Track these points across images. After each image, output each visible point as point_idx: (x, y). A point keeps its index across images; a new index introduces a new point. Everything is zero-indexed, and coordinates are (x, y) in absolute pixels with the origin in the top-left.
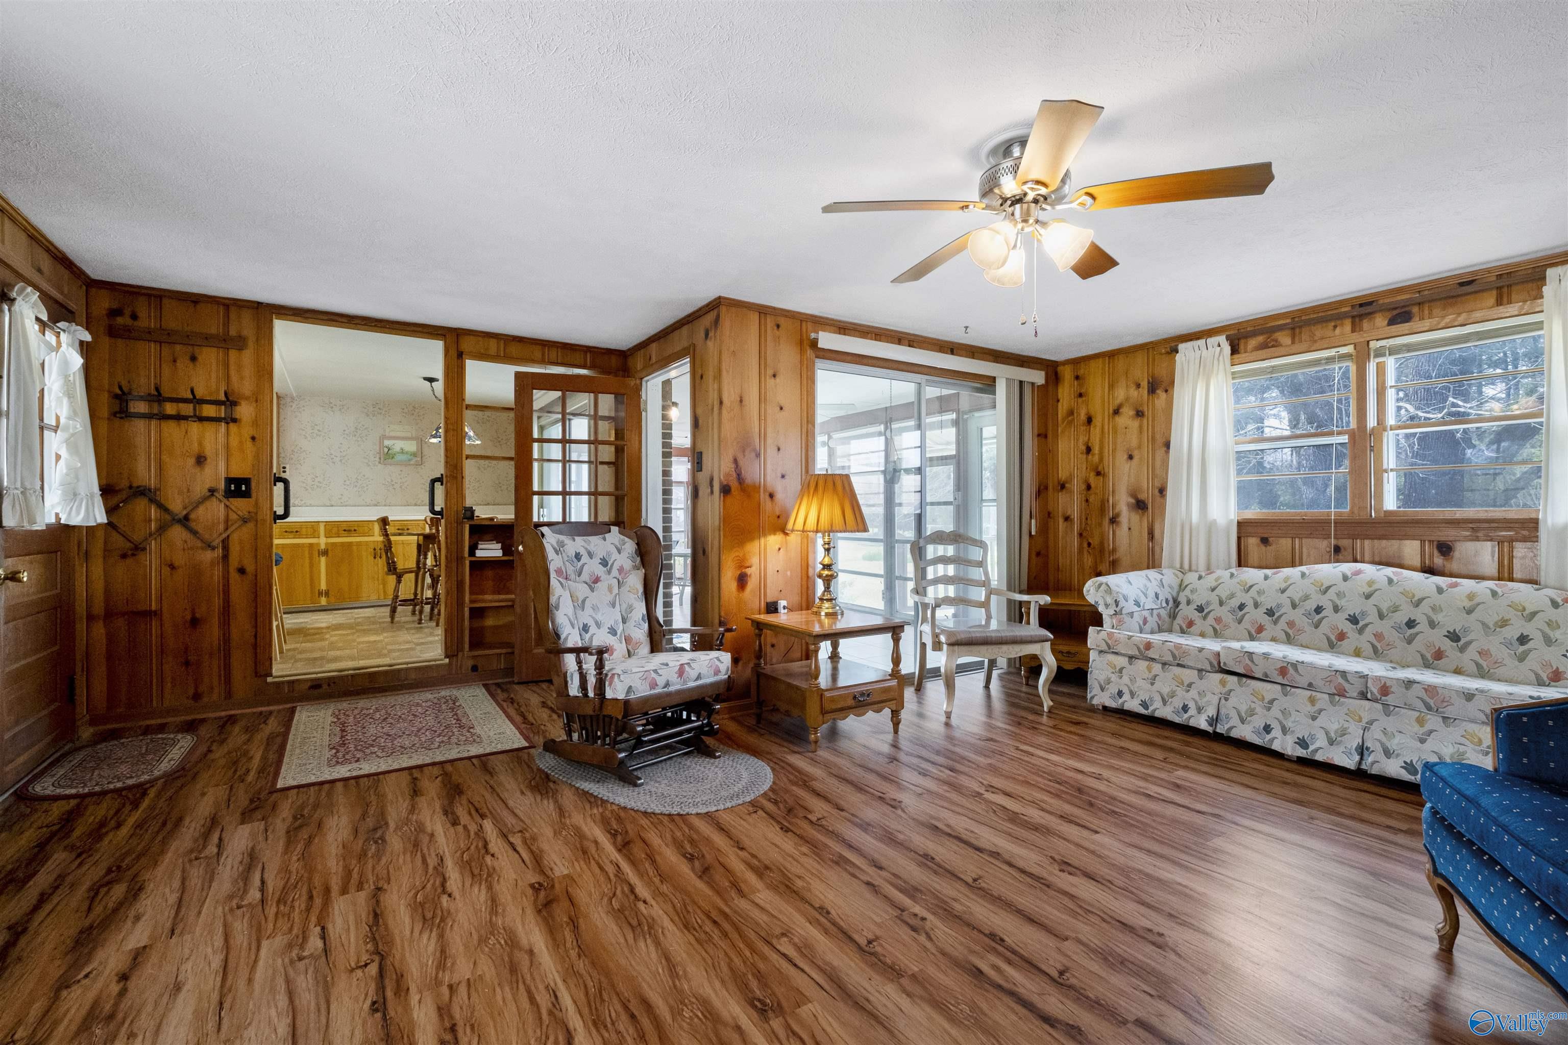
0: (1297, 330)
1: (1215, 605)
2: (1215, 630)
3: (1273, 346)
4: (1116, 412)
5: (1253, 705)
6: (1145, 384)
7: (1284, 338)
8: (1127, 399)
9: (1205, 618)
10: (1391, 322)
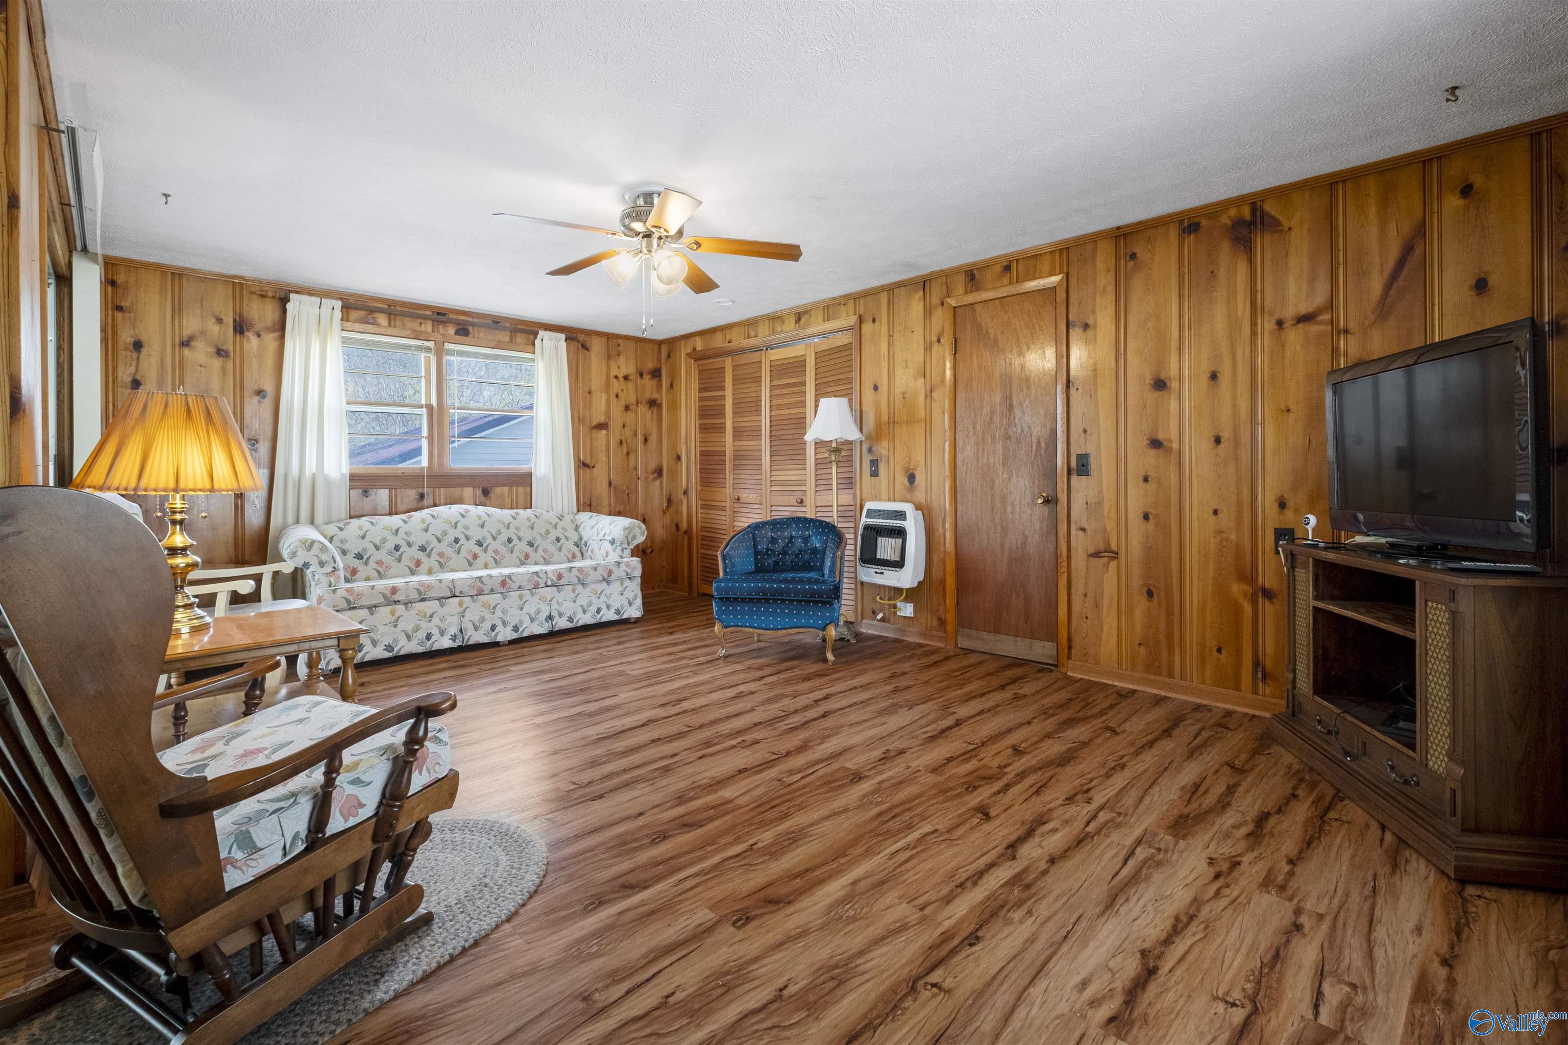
0: (392, 317)
1: (371, 550)
2: (379, 572)
3: (372, 324)
4: (186, 343)
5: (483, 614)
6: (229, 320)
7: (382, 320)
8: (203, 333)
9: (366, 563)
10: (457, 333)
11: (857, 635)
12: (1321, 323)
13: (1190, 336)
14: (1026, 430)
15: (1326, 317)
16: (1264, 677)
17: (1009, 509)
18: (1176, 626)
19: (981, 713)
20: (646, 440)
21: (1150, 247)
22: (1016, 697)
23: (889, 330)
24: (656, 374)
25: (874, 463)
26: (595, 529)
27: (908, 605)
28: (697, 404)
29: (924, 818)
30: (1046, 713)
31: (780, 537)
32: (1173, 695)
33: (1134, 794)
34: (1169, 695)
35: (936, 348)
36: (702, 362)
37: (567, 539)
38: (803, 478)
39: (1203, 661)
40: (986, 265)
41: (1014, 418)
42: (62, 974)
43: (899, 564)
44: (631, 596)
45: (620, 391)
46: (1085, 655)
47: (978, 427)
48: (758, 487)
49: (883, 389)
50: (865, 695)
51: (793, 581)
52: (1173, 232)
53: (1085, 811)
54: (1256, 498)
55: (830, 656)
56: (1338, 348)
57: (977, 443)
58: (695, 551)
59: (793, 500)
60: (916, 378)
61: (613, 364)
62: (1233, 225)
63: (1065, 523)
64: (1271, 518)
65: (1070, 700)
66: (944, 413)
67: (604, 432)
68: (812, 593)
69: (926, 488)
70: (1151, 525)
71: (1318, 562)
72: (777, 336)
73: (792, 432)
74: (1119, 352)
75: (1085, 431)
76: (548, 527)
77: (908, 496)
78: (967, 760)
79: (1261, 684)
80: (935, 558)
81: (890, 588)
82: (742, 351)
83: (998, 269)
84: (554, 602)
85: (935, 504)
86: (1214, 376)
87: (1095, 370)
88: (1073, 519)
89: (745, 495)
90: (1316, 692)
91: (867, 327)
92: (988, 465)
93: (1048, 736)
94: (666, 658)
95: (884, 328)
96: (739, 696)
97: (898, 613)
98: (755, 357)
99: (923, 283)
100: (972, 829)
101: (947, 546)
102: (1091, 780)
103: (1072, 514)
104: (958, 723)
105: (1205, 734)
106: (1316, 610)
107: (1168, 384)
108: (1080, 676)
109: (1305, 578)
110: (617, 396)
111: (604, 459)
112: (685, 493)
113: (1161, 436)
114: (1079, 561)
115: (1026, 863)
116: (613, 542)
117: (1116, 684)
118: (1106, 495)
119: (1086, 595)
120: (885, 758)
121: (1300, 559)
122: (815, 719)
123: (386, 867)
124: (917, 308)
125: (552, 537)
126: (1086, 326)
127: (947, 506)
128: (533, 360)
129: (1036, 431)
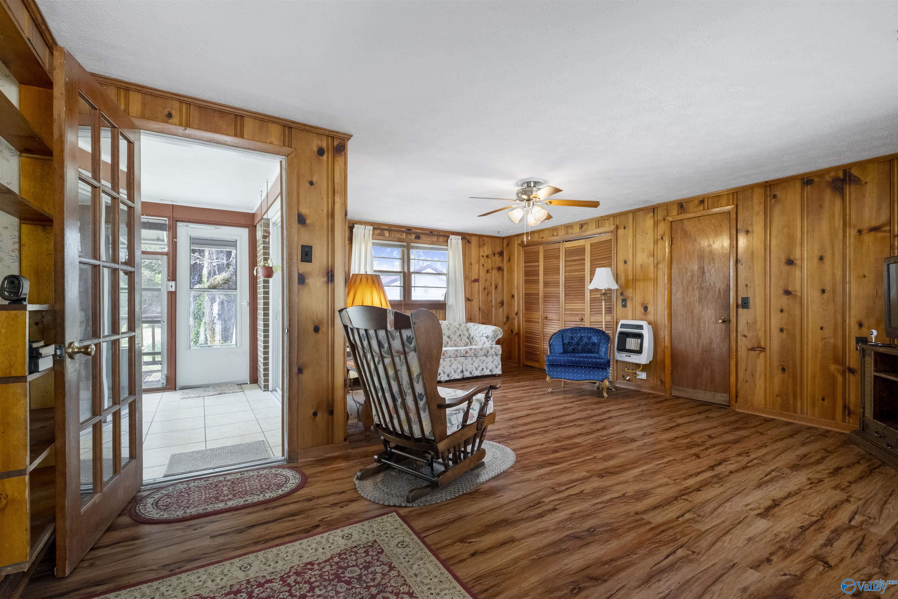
0: (390, 232)
3: (383, 236)
10: (416, 238)
11: (616, 388)
12: (885, 231)
13: (808, 237)
14: (712, 284)
15: (887, 228)
16: (849, 414)
17: (702, 325)
18: (798, 387)
19: (689, 422)
20: (496, 287)
21: (784, 191)
22: (707, 418)
23: (633, 233)
24: (501, 254)
25: (624, 301)
26: (477, 331)
27: (643, 373)
28: (523, 269)
29: (668, 455)
30: (724, 425)
31: (576, 337)
32: (796, 422)
33: (771, 456)
34: (794, 421)
35: (660, 243)
36: (525, 248)
37: (464, 335)
38: (583, 307)
39: (813, 405)
40: (689, 200)
41: (706, 279)
42: (379, 464)
43: (639, 352)
44: (497, 364)
45: (484, 263)
46: (746, 401)
47: (684, 283)
48: (558, 312)
49: (630, 263)
50: (627, 412)
51: (586, 357)
52: (798, 184)
53: (747, 459)
54: (845, 321)
55: (605, 395)
56: (894, 244)
57: (684, 291)
58: (522, 344)
59: (577, 318)
60: (649, 258)
61: (481, 249)
62: (832, 181)
63: (735, 333)
64: (854, 332)
65: (737, 420)
66: (665, 275)
67: (477, 283)
68: (597, 364)
69: (654, 314)
70: (784, 335)
71: (877, 354)
72: (569, 236)
73: (577, 284)
74: (767, 247)
75: (747, 286)
76: (456, 329)
77: (644, 317)
78: (686, 438)
79: (847, 417)
80: (659, 350)
81: (633, 363)
82: (549, 243)
83: (697, 202)
84: (464, 364)
85: (659, 321)
86: (821, 258)
87: (752, 254)
88: (739, 331)
89: (550, 316)
90: (875, 418)
91: (621, 232)
92: (690, 302)
93: (726, 433)
94: (523, 392)
95: (631, 231)
96: (565, 408)
97: (638, 377)
98: (556, 246)
99: (653, 209)
100: (692, 460)
101: (666, 343)
102: (750, 449)
103: (739, 328)
104: (678, 425)
105: (812, 438)
106: (875, 376)
107: (795, 262)
108: (742, 411)
109: (870, 361)
110: (483, 265)
111: (477, 297)
112: (517, 314)
113: (790, 289)
114: (743, 352)
115: (719, 472)
116: (487, 337)
117: (763, 415)
118: (758, 319)
119: (746, 370)
120: (645, 435)
121: (867, 352)
122: (606, 419)
123: (478, 440)
124: (649, 222)
125: (458, 334)
126: (747, 232)
127: (666, 323)
128: (447, 250)
129: (718, 285)
